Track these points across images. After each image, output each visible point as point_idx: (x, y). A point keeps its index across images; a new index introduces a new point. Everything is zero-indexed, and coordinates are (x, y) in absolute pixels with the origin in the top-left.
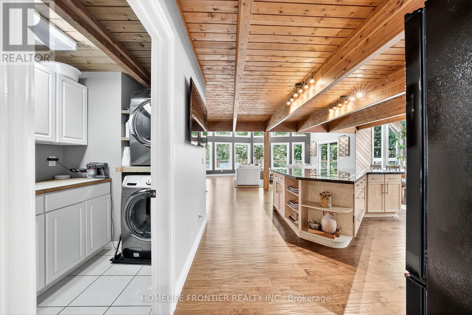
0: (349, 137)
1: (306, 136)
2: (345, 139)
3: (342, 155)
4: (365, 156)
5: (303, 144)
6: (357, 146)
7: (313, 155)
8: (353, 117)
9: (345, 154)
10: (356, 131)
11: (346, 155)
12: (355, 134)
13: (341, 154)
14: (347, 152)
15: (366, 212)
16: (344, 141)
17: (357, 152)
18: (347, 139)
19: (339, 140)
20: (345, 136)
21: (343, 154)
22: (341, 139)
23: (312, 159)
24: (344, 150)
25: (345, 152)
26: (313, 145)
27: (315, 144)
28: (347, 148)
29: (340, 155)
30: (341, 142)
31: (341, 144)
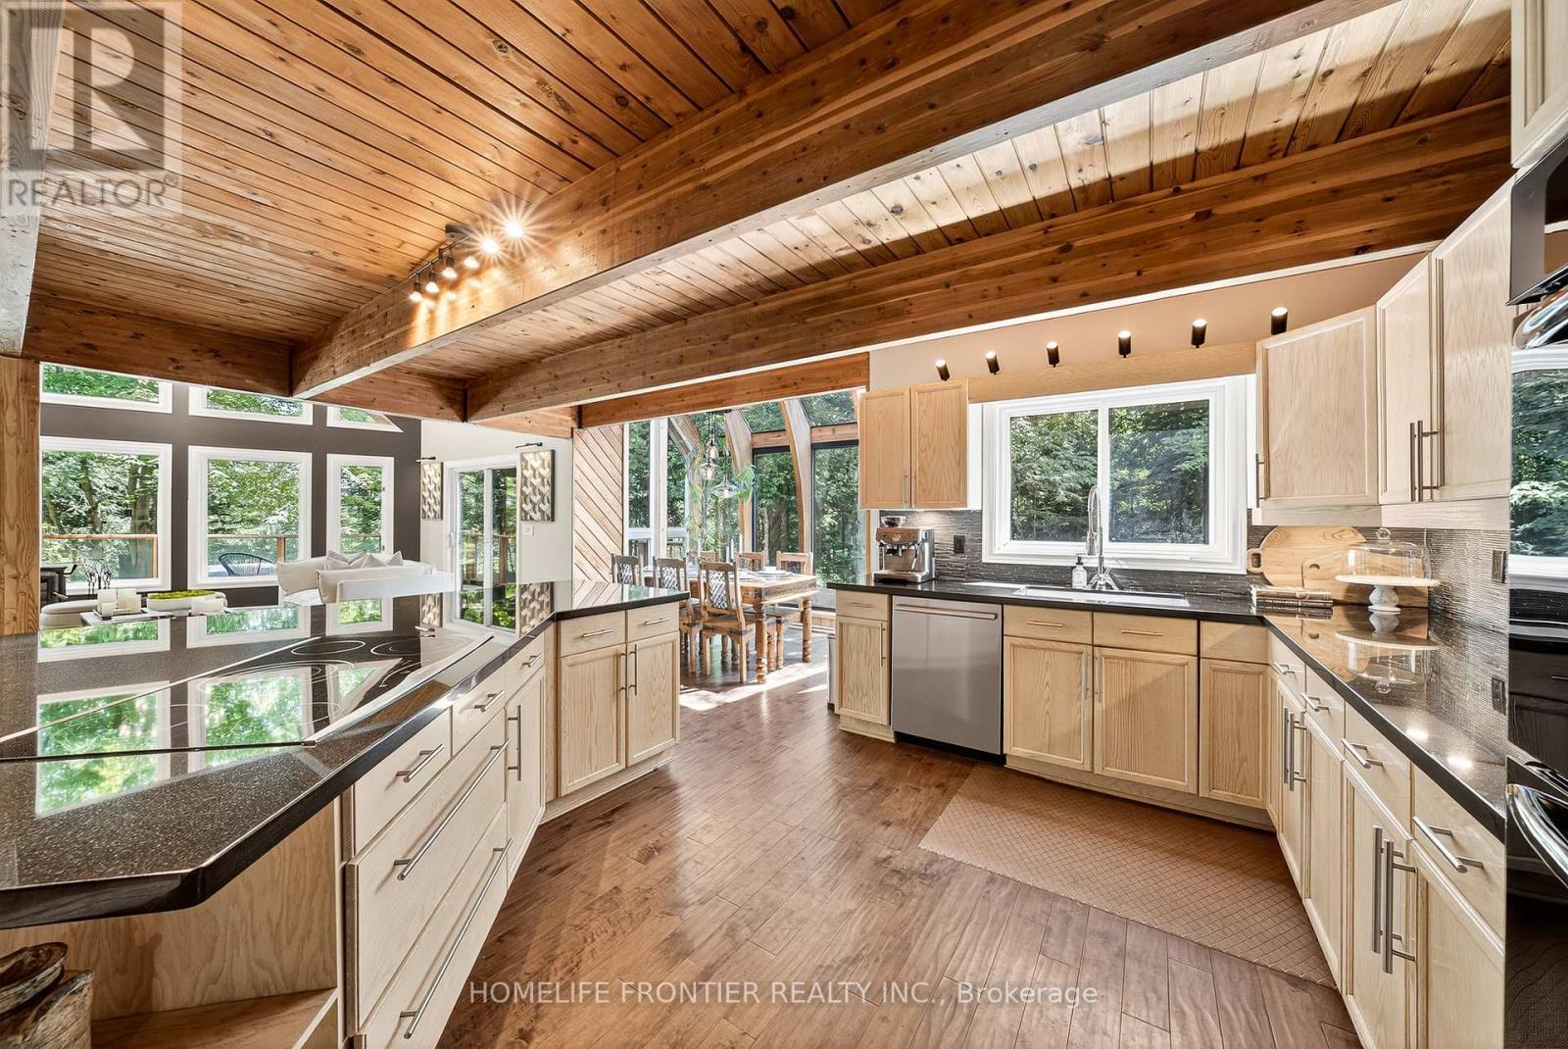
0: (553, 453)
1: (398, 430)
2: (541, 458)
3: (531, 519)
4: (602, 521)
5: (387, 464)
6: (575, 485)
7: (432, 515)
8: (551, 370)
9: (539, 514)
10: (576, 430)
11: (543, 519)
12: (570, 442)
13: (526, 513)
14: (546, 507)
15: (551, 797)
16: (537, 464)
17: (578, 508)
18: (547, 456)
19: (523, 459)
20: (541, 445)
21: (532, 514)
22: (527, 457)
23: (428, 528)
24: (536, 499)
25: (541, 505)
26: (429, 472)
27: (437, 467)
28: (547, 490)
29: (525, 517)
30: (526, 468)
31: (528, 473)
